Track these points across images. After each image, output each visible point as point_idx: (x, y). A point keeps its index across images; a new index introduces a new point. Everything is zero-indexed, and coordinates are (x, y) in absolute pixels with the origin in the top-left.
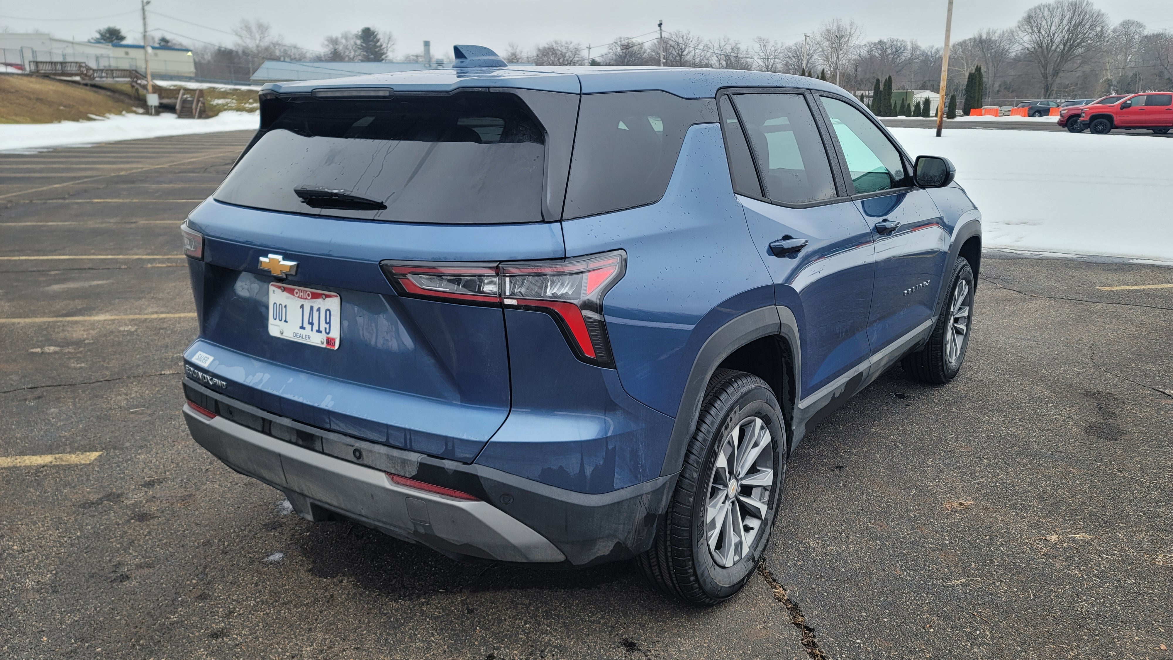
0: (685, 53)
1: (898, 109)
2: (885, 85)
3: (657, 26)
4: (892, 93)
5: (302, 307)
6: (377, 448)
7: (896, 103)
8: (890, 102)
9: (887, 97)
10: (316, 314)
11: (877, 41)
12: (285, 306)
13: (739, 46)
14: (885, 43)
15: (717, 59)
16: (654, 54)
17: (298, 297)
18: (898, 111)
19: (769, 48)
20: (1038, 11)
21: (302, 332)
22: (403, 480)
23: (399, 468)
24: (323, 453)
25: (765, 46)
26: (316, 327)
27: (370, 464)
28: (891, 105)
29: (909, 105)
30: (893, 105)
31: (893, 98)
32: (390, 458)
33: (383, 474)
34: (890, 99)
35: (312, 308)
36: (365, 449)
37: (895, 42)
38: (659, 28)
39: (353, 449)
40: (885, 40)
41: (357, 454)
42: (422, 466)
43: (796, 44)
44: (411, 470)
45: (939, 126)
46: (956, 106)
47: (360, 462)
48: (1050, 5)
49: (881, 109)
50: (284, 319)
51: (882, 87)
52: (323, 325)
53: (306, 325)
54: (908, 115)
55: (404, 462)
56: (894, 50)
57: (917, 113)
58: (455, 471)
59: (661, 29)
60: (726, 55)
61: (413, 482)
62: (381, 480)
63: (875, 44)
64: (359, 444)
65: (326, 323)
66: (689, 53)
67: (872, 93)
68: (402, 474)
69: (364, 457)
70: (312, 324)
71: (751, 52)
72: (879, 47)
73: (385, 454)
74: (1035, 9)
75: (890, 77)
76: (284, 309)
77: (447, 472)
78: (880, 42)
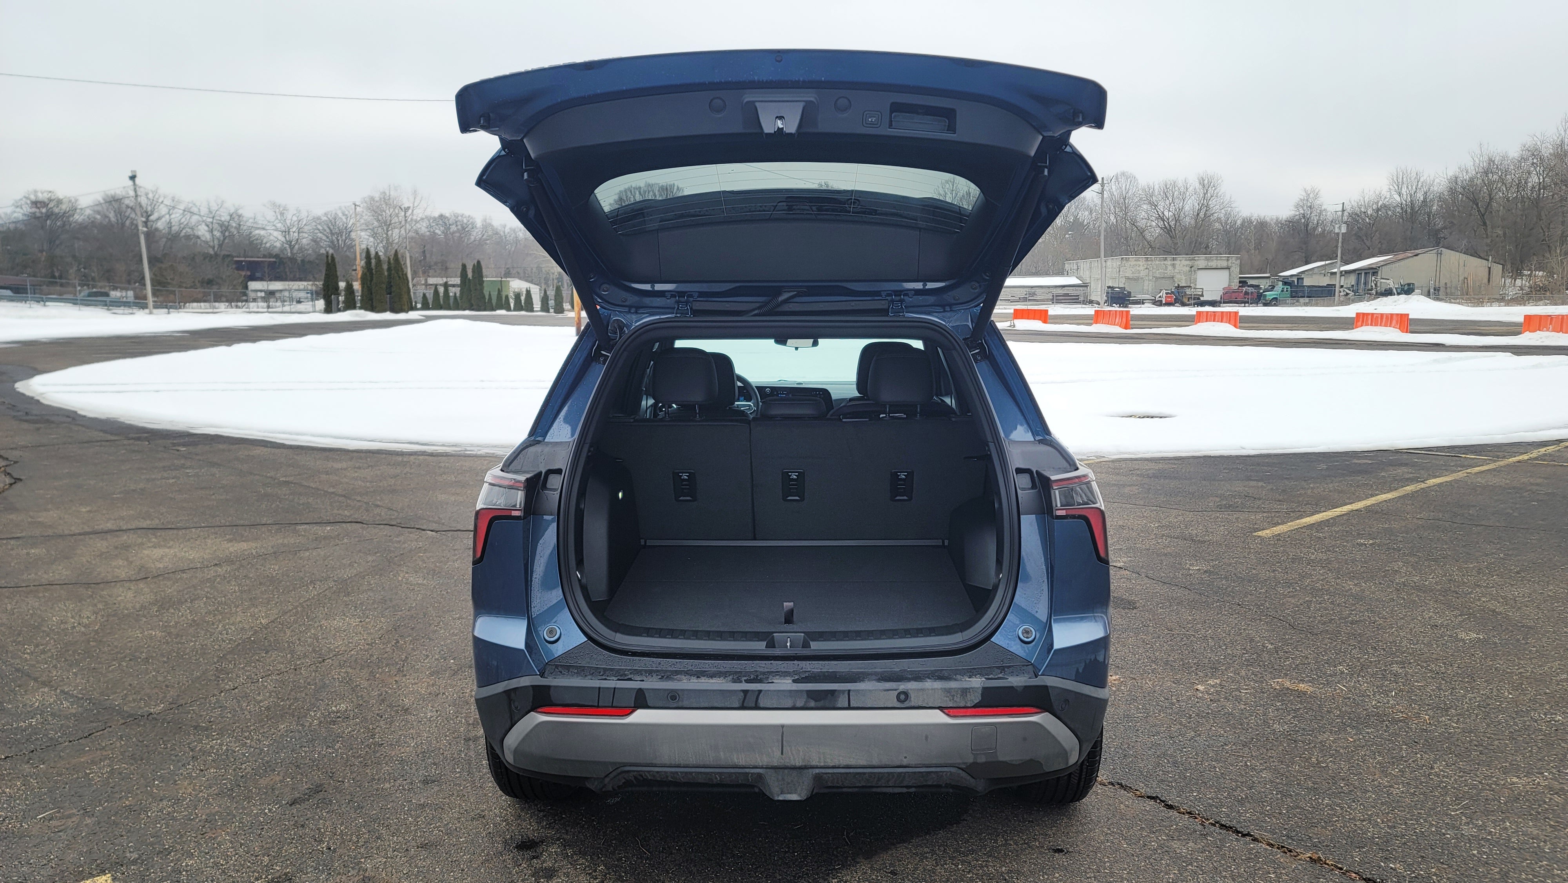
0: (152, 218)
1: (494, 301)
2: (473, 272)
3: (128, 179)
4: (483, 281)
6: (929, 684)
7: (490, 295)
8: (483, 293)
9: (478, 287)
11: (437, 215)
13: (240, 212)
14: (446, 218)
15: (206, 228)
16: (98, 217)
18: (494, 304)
19: (289, 217)
20: (629, 193)
22: (964, 711)
23: (958, 700)
24: (849, 708)
25: (282, 214)
27: (920, 704)
28: (484, 297)
29: (507, 297)
30: (487, 297)
31: (485, 288)
32: (948, 691)
33: (938, 711)
34: (482, 289)
36: (911, 690)
37: (460, 218)
38: (131, 183)
39: (896, 693)
40: (447, 215)
41: (902, 697)
42: (986, 690)
43: (326, 214)
44: (973, 698)
45: (577, 324)
46: (562, 299)
47: (906, 704)
48: (640, 188)
49: (473, 302)
51: (470, 275)
54: (509, 309)
55: (965, 691)
56: (459, 227)
57: (519, 307)
58: (1026, 687)
59: (134, 184)
60: (221, 225)
61: (973, 711)
62: (937, 717)
63: (435, 219)
64: (903, 686)
66: (159, 219)
67: (458, 281)
68: (962, 705)
69: (912, 699)
71: (261, 222)
72: (441, 222)
73: (941, 688)
74: (625, 191)
75: (479, 262)
77: (1016, 690)
78: (441, 216)
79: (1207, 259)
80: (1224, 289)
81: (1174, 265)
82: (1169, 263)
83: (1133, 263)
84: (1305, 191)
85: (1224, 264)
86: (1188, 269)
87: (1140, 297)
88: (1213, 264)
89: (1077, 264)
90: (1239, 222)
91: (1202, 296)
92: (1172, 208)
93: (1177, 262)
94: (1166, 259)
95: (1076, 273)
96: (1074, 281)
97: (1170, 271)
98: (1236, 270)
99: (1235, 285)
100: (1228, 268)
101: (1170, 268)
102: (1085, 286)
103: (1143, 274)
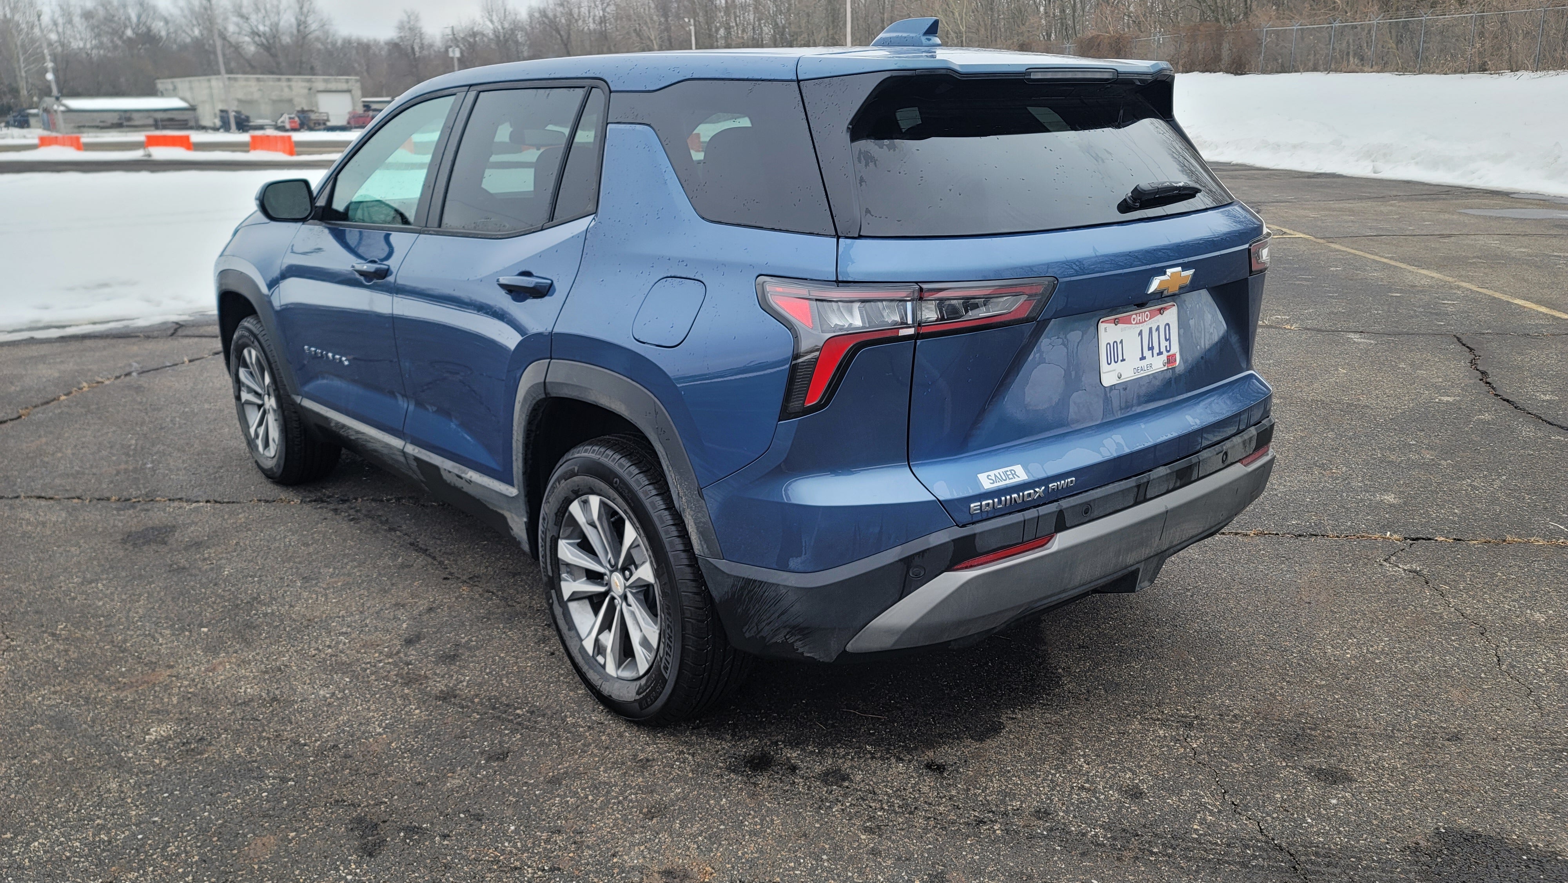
5: (1140, 333)
10: (1155, 335)
12: (1121, 342)
17: (1136, 323)
21: (1144, 363)
22: (1250, 459)
23: (1247, 449)
26: (1156, 351)
35: (1151, 329)
44: (1253, 445)
50: (1120, 358)
52: (1164, 343)
53: (1147, 354)
55: (1250, 440)
61: (1257, 454)
65: (1166, 340)
68: (1249, 453)
70: (1151, 348)
76: (1120, 346)
79: (326, 81)
80: (349, 113)
81: (290, 87)
82: (284, 84)
83: (243, 83)
84: (406, 12)
85: (344, 86)
86: (306, 91)
87: (260, 122)
88: (333, 86)
89: (172, 83)
90: (339, 43)
91: (328, 120)
92: (268, 23)
93: (293, 84)
94: (279, 80)
95: (173, 93)
96: (174, 103)
97: (286, 94)
98: (358, 92)
99: (360, 110)
100: (349, 91)
101: (286, 90)
102: (193, 108)
103: (257, 95)
